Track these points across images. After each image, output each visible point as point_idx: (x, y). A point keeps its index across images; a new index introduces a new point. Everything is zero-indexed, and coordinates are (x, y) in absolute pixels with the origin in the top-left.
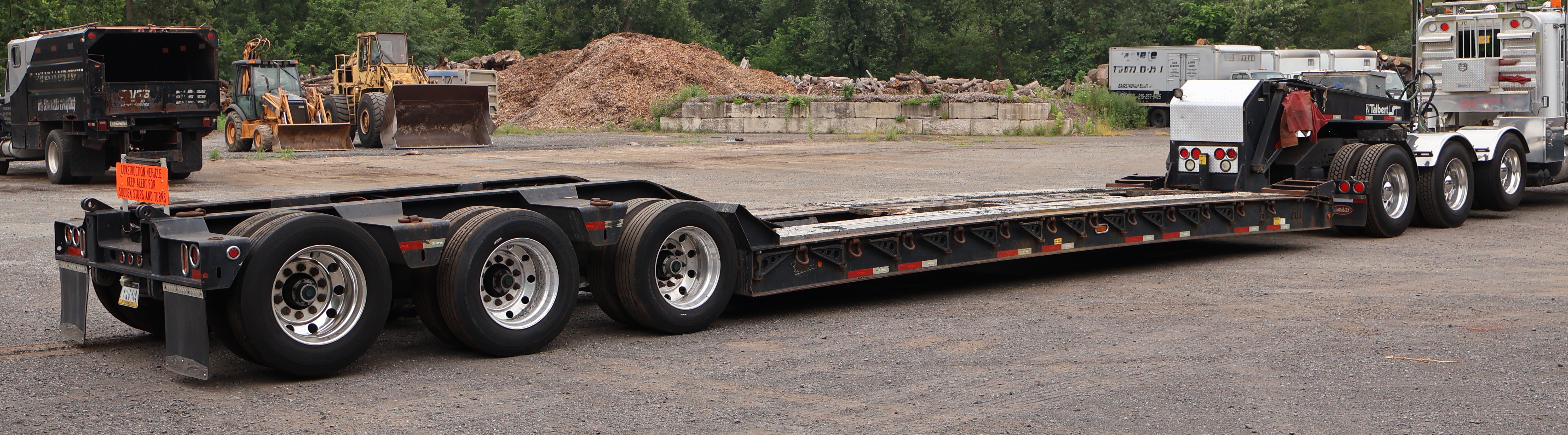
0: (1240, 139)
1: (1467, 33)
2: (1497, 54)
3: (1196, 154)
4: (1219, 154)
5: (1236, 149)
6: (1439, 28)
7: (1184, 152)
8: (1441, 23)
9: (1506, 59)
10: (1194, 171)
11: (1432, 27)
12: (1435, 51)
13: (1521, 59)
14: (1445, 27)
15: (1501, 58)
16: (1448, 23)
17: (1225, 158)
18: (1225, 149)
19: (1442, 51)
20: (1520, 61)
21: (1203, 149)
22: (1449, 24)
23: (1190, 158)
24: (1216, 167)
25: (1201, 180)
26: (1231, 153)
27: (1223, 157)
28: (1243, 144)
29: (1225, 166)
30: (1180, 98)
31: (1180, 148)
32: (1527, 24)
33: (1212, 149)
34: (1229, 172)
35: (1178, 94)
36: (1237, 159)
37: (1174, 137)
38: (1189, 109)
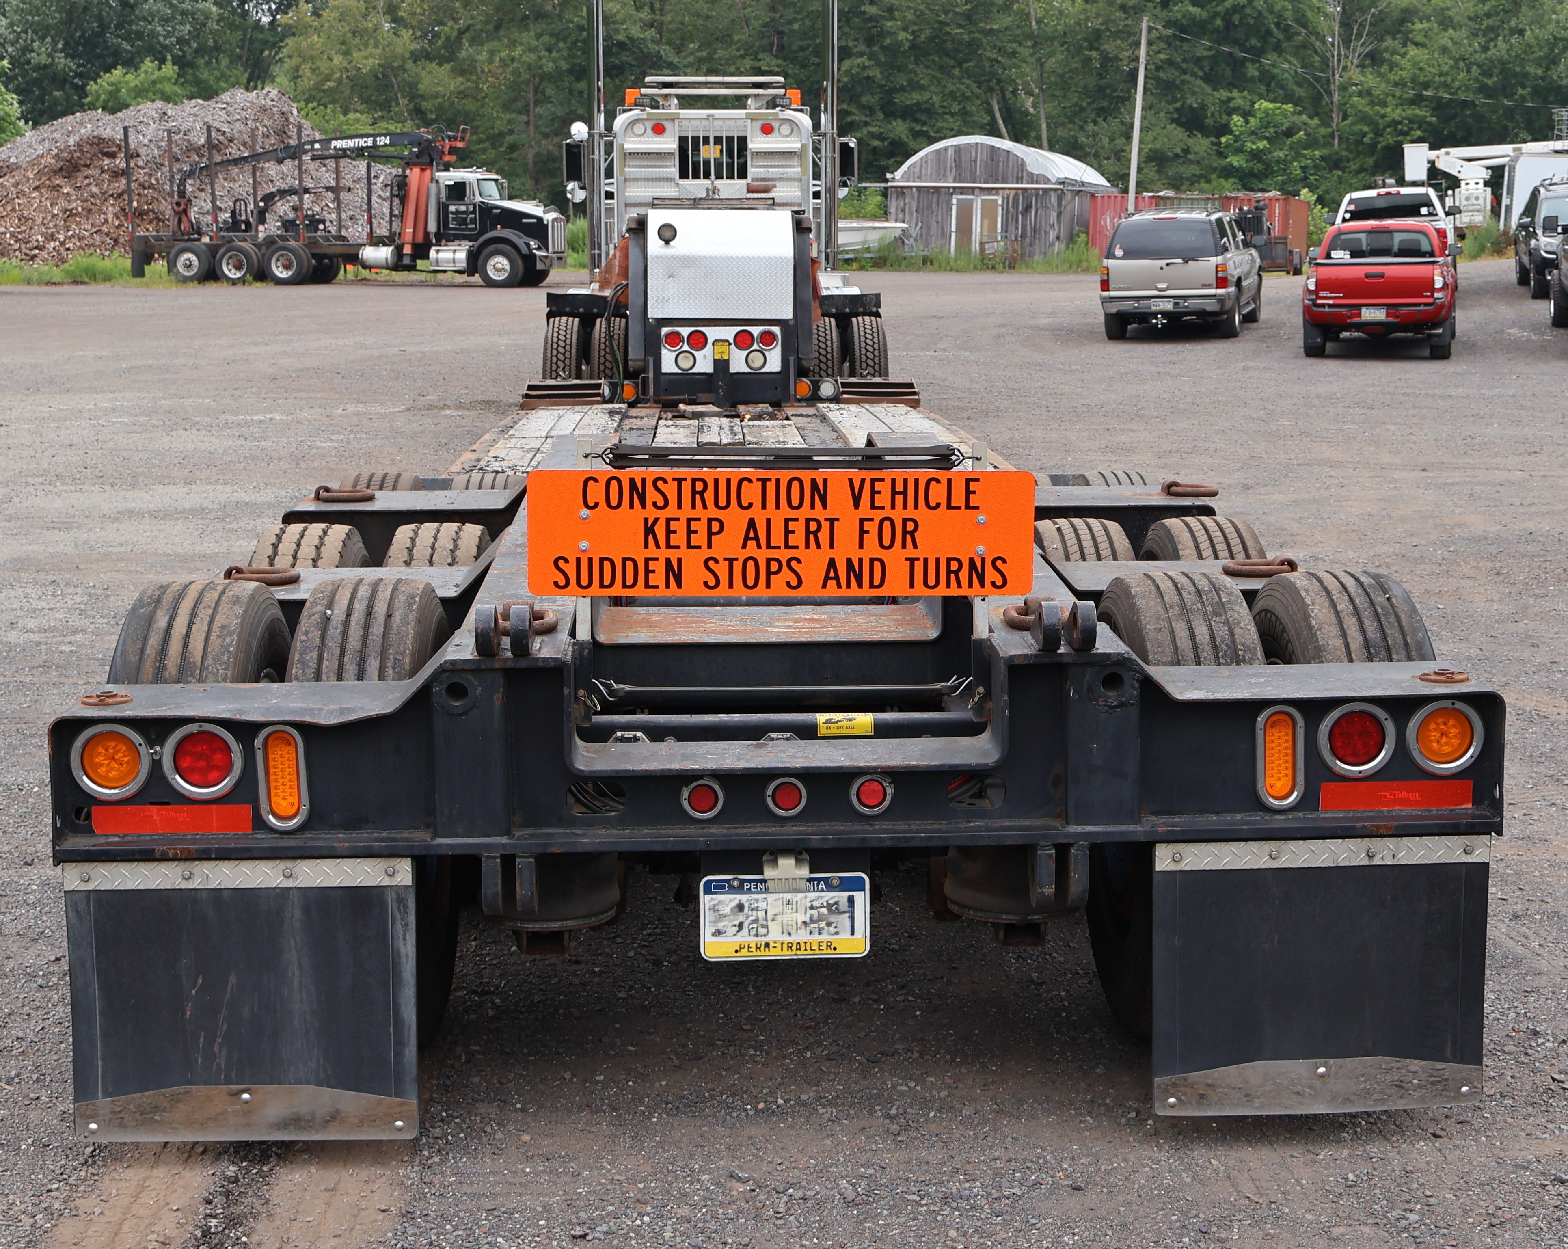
0: (787, 313)
1: (696, 139)
2: (743, 175)
3: (698, 341)
4: (743, 341)
5: (776, 330)
6: (649, 131)
7: (673, 338)
8: (654, 122)
9: (755, 183)
10: (695, 370)
11: (639, 129)
12: (644, 167)
13: (777, 183)
14: (659, 130)
15: (749, 180)
16: (664, 123)
17: (755, 347)
18: (756, 331)
19: (656, 167)
20: (775, 186)
21: (712, 333)
22: (668, 125)
23: (686, 347)
24: (738, 363)
25: (721, 387)
26: (767, 339)
27: (752, 345)
28: (791, 323)
29: (757, 360)
30: (667, 242)
31: (665, 330)
32: (786, 129)
33: (729, 333)
34: (763, 370)
35: (668, 234)
36: (779, 348)
37: (654, 312)
38: (687, 261)
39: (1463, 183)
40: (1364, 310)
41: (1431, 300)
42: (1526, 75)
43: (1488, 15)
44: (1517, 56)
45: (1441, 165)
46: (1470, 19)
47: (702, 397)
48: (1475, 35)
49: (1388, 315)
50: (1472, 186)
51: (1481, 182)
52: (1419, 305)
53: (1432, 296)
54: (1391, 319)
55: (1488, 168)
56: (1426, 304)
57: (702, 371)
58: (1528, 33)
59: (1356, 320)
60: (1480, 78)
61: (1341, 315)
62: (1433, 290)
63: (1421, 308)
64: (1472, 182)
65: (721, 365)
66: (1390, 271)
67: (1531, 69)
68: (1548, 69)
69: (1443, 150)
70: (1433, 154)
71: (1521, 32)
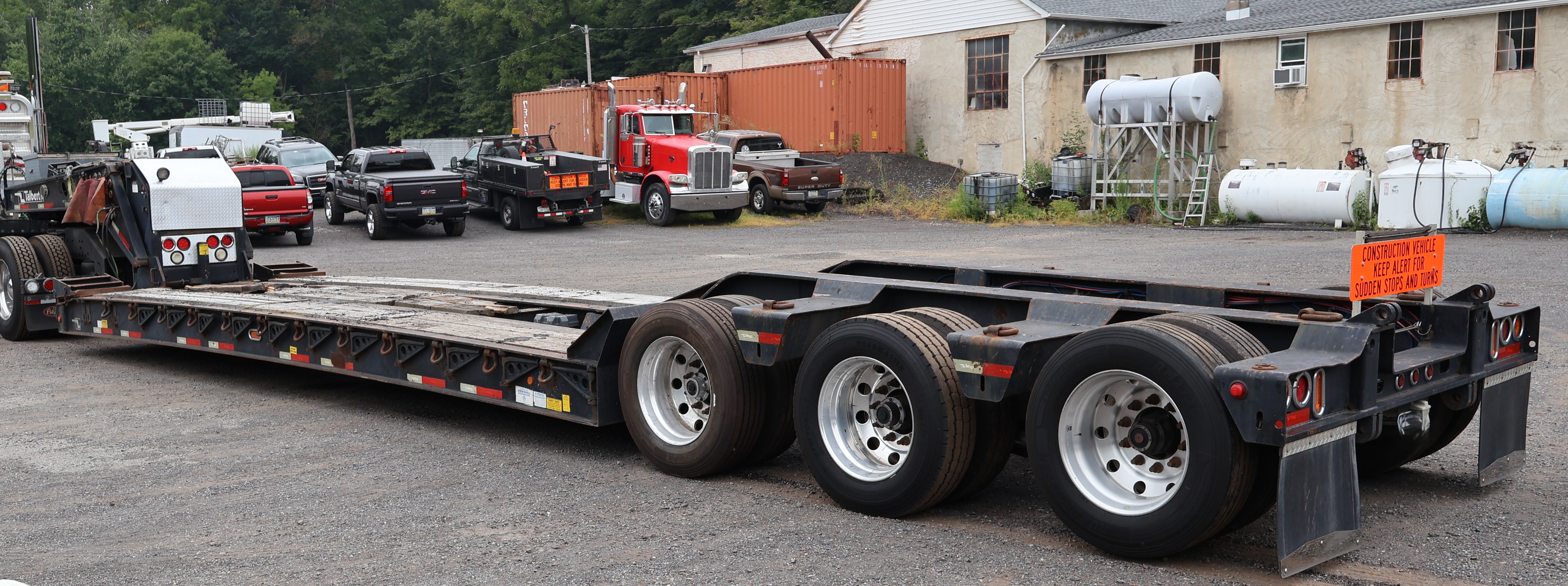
0: (239, 224)
3: (185, 244)
4: (212, 242)
5: (232, 234)
7: (170, 243)
10: (185, 263)
17: (220, 246)
18: (220, 236)
20: (12, 146)
21: (194, 239)
23: (177, 249)
24: (212, 257)
25: (206, 273)
26: (227, 240)
27: (218, 245)
28: (242, 229)
29: (222, 255)
30: (161, 180)
31: (163, 238)
32: (15, 107)
33: (203, 238)
34: (226, 261)
35: (163, 175)
36: (234, 246)
37: (156, 226)
38: (176, 192)
39: (134, 144)
40: (266, 218)
41: (306, 210)
42: (95, 78)
43: (64, 41)
44: (88, 67)
45: (118, 133)
46: (52, 42)
47: (194, 280)
48: (57, 52)
49: (281, 220)
50: (140, 146)
51: (146, 143)
52: (300, 213)
53: (307, 208)
54: (284, 223)
55: (148, 135)
56: (304, 213)
57: (189, 263)
58: (93, 53)
59: (263, 224)
60: (66, 80)
61: (252, 221)
62: (307, 205)
63: (302, 215)
64: (140, 144)
65: (203, 259)
66: (281, 194)
67: (98, 75)
68: (107, 75)
69: (118, 124)
70: (112, 126)
71: (88, 52)
